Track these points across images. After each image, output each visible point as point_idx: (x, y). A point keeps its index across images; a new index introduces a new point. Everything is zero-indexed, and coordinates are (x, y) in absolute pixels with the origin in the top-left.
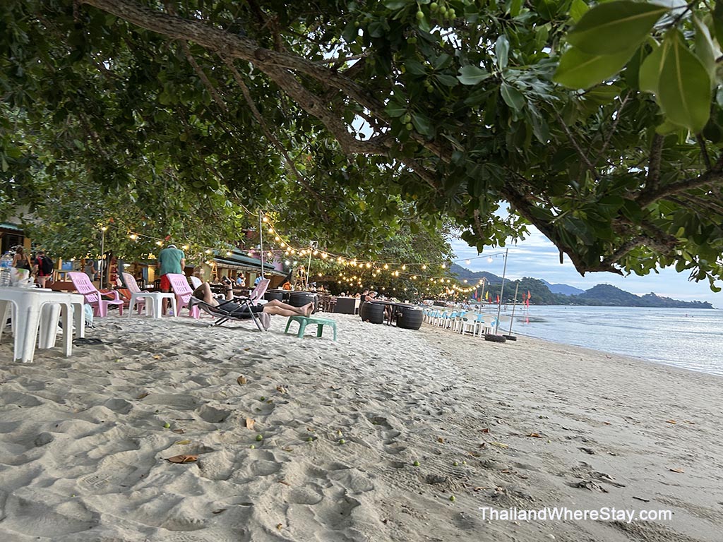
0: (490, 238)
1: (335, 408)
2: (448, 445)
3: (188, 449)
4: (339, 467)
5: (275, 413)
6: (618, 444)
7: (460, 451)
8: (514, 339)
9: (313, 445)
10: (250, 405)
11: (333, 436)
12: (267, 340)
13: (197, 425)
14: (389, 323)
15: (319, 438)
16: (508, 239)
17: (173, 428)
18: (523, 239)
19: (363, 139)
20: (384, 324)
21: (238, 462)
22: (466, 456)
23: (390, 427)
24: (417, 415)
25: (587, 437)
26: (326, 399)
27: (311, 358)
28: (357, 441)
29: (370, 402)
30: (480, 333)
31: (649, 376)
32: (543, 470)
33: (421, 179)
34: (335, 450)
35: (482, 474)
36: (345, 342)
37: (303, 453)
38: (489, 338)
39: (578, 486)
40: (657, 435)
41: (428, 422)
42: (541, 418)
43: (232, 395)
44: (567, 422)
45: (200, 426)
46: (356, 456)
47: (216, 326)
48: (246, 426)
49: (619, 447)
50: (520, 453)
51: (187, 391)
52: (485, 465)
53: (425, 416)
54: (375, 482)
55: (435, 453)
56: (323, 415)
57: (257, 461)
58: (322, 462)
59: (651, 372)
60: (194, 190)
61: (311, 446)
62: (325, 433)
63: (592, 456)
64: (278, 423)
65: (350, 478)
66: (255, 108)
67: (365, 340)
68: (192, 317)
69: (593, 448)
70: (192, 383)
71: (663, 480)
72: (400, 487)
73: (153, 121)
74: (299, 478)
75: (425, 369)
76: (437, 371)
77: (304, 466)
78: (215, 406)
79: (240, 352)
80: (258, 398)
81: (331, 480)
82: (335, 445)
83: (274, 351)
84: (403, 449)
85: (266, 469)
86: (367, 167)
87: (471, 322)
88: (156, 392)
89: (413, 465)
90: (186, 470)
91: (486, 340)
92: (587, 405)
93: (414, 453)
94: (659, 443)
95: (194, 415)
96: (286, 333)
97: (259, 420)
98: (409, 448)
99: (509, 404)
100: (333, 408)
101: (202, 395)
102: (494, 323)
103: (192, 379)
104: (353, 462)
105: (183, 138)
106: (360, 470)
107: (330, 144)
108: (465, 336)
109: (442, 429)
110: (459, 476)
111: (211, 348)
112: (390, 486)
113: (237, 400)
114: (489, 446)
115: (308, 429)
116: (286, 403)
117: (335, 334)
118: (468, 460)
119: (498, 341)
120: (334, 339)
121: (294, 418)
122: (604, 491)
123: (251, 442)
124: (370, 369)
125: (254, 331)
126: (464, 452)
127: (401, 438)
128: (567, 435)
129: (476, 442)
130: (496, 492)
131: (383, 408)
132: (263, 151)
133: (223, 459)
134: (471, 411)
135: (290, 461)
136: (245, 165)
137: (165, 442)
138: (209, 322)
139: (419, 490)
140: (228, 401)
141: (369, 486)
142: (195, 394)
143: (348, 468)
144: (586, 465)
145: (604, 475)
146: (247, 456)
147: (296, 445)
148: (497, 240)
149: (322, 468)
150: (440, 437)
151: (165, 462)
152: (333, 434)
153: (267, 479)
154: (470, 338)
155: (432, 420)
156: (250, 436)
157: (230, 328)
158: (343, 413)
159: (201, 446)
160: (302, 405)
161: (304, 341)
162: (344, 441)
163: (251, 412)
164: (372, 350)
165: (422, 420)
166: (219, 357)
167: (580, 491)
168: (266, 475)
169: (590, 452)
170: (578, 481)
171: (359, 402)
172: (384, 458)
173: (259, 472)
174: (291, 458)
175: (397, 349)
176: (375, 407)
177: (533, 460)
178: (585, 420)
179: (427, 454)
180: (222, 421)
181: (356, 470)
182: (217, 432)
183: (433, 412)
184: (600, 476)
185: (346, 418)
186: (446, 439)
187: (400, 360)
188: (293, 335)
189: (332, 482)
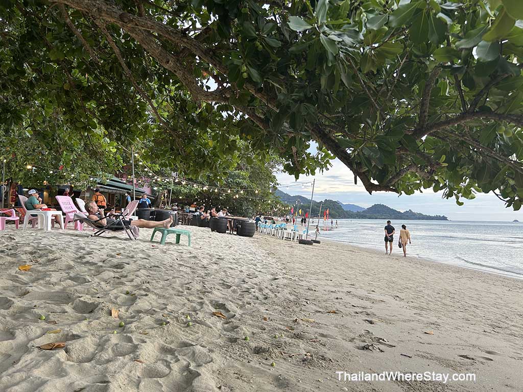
0: (304, 169)
1: (186, 298)
2: (271, 322)
3: (58, 337)
4: (186, 345)
5: (136, 304)
6: (390, 316)
7: (280, 326)
8: (318, 242)
9: (166, 328)
10: (116, 298)
11: (183, 320)
12: (135, 247)
13: (70, 316)
14: (231, 232)
15: (171, 322)
16: (317, 170)
17: (47, 320)
18: (327, 169)
19: (209, 90)
20: (227, 233)
21: (101, 346)
22: (283, 330)
23: (228, 311)
24: (249, 300)
25: (369, 311)
26: (179, 291)
27: (170, 259)
28: (201, 323)
29: (214, 292)
30: (296, 238)
31: (408, 266)
32: (339, 337)
33: (254, 123)
34: (183, 331)
35: (296, 343)
36: (197, 247)
37: (157, 336)
38: (302, 242)
39: (364, 348)
40: (415, 308)
41: (256, 305)
42: (337, 298)
43: (102, 290)
44: (355, 301)
45: (72, 317)
46: (200, 335)
47: (95, 236)
48: (111, 315)
49: (390, 318)
50: (323, 326)
51: (64, 289)
52: (298, 336)
53: (255, 301)
54: (213, 355)
55: (261, 329)
56: (175, 304)
57: (118, 344)
58: (172, 342)
59: (410, 264)
60: (77, 128)
61: (164, 329)
62: (176, 318)
63: (373, 325)
64: (139, 312)
65: (194, 353)
66: (125, 65)
67: (213, 245)
68: (77, 230)
69: (373, 320)
70: (70, 282)
71: (421, 341)
72: (233, 358)
73: (42, 73)
74: (152, 356)
75: (256, 265)
76: (265, 266)
77: (157, 345)
78: (86, 300)
79: (112, 256)
80: (124, 292)
81: (179, 356)
82: (184, 327)
83: (141, 255)
84: (237, 327)
85: (124, 350)
86: (213, 113)
87: (289, 231)
88: (37, 290)
89: (245, 340)
90: (54, 355)
91: (300, 243)
92: (369, 288)
93: (246, 330)
94: (417, 314)
95: (68, 308)
96: (151, 241)
97: (123, 310)
98: (242, 326)
99: (315, 289)
100: (185, 298)
101: (76, 291)
102: (305, 231)
103: (71, 278)
104: (197, 340)
105: (66, 87)
106: (203, 346)
107: (185, 95)
108: (286, 241)
109: (267, 310)
110: (278, 346)
111: (89, 253)
112: (225, 358)
113: (106, 294)
114: (301, 322)
115: (163, 316)
116: (146, 295)
117: (189, 241)
118: (285, 333)
119: (307, 244)
120: (189, 245)
121: (152, 307)
122: (382, 351)
123: (114, 328)
124: (215, 267)
125: (126, 239)
126: (282, 327)
127: (236, 319)
128: (355, 311)
129: (292, 319)
130: (305, 357)
131: (224, 296)
132: (132, 99)
133: (89, 344)
134: (289, 296)
135: (146, 342)
136: (118, 109)
137: (39, 332)
138: (90, 233)
139: (248, 359)
140: (98, 295)
141: (208, 359)
142: (71, 291)
143: (193, 345)
144: (369, 332)
145: (381, 339)
146: (109, 340)
147: (152, 329)
148: (309, 170)
149: (172, 346)
150: (265, 316)
151: (36, 350)
152: (183, 318)
153: (124, 359)
154: (289, 242)
155: (259, 304)
156: (114, 323)
157: (107, 238)
158: (191, 301)
159: (71, 334)
160: (160, 296)
161: (165, 247)
162: (191, 324)
163: (117, 303)
164: (217, 252)
165: (253, 304)
166: (95, 260)
167: (365, 352)
168: (123, 355)
169: (371, 322)
170: (363, 344)
171: (205, 292)
172: (222, 335)
173: (119, 353)
174: (147, 340)
175: (236, 251)
176: (218, 295)
177: (332, 331)
178: (368, 299)
179: (255, 330)
180: (91, 312)
181: (199, 347)
182: (85, 322)
183: (261, 297)
184: (379, 340)
185: (194, 305)
186: (269, 318)
187: (237, 259)
188: (157, 242)
189: (179, 357)
